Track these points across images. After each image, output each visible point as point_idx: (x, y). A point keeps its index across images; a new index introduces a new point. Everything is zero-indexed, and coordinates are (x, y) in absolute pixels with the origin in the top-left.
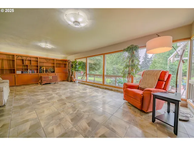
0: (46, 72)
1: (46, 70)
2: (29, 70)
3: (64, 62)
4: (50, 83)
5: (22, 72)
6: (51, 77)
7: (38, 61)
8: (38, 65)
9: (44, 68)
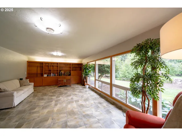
0: (64, 75)
1: (64, 73)
2: (52, 74)
3: (80, 65)
4: (66, 86)
5: (48, 75)
6: (65, 81)
7: (58, 66)
8: (58, 69)
9: (63, 72)
